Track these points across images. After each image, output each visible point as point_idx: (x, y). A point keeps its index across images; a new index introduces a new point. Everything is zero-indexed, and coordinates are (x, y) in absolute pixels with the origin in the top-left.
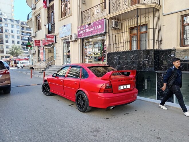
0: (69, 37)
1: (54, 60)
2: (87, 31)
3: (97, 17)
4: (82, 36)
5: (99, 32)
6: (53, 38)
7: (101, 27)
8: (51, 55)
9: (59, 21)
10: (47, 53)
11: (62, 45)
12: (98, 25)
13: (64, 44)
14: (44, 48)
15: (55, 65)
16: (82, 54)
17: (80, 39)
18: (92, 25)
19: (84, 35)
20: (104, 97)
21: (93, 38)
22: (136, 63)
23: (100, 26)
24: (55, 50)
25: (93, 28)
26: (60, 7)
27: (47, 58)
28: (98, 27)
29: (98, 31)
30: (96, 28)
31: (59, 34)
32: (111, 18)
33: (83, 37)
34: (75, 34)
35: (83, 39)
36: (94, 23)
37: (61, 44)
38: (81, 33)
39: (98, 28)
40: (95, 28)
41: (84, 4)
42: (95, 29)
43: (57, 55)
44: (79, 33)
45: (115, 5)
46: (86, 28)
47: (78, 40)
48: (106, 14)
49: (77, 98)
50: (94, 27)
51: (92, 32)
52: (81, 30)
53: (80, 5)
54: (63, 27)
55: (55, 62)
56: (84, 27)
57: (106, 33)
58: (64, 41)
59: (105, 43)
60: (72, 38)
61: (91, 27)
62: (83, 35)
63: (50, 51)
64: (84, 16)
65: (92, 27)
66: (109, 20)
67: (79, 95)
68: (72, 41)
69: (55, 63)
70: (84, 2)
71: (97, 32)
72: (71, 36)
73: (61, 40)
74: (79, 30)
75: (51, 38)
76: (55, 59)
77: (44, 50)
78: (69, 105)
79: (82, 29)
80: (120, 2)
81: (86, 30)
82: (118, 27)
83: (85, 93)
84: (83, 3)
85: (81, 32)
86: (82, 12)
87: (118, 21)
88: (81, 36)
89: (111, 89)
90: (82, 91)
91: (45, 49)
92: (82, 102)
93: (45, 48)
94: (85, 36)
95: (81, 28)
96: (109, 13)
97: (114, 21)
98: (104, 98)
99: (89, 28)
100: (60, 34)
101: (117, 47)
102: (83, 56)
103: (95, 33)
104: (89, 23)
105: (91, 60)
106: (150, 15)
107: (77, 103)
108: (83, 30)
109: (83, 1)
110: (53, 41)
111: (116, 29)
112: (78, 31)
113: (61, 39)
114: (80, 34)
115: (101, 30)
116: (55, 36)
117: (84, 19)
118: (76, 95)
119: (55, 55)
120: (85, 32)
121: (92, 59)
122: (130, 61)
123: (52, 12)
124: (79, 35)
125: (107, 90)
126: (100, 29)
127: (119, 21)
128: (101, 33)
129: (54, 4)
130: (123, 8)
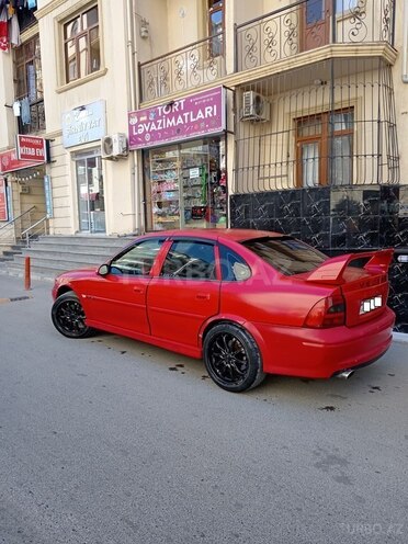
0: (101, 143)
1: (47, 220)
2: (162, 125)
3: (195, 83)
4: (146, 142)
5: (206, 129)
6: (41, 147)
7: (212, 113)
8: (30, 202)
9: (60, 93)
10: (17, 197)
11: (72, 170)
12: (202, 107)
13: (81, 168)
14: (6, 180)
15: (48, 233)
16: (142, 199)
17: (138, 150)
18: (179, 107)
19: (152, 140)
20: (323, 341)
21: (180, 148)
22: (328, 225)
23: (209, 111)
24: (47, 187)
25: (183, 118)
26: (60, 45)
27: (18, 214)
28: (200, 112)
29: (202, 125)
30: (195, 117)
31: (60, 134)
32: (243, 88)
33: (149, 145)
34: (122, 136)
35: (144, 153)
36: (188, 99)
37: (68, 167)
38: (140, 132)
39: (200, 115)
40: (189, 116)
41: (144, 38)
42: (192, 120)
43: (57, 202)
44: (135, 134)
45: (257, 45)
46: (157, 118)
47: (130, 154)
48: (226, 73)
49: (211, 344)
50: (186, 115)
51: (179, 130)
52: (142, 123)
53: (132, 42)
54: (77, 111)
55: (48, 224)
56: (152, 115)
57: (226, 132)
58: (78, 158)
59: (222, 165)
60: (111, 147)
61: (176, 115)
62: (148, 137)
63: (26, 191)
64: (146, 78)
65: (181, 112)
66: (234, 92)
67: (218, 337)
68: (111, 158)
69: (48, 228)
70: (146, 31)
71: (199, 129)
72: (108, 141)
73: (68, 156)
74: (134, 121)
75: (35, 147)
76: (48, 216)
77: (6, 185)
78: (171, 369)
79: (143, 119)
80: (272, 37)
81: (160, 121)
82: (262, 117)
83: (243, 329)
84: (143, 34)
85: (142, 130)
86: (139, 65)
87: (261, 96)
88: (139, 143)
89: (343, 314)
90: (231, 323)
91: (9, 184)
92: (230, 359)
93: (9, 179)
94: (157, 143)
95: (139, 115)
96: (236, 70)
97: (251, 95)
98: (321, 346)
99: (170, 116)
100: (65, 134)
101: (264, 178)
102: (145, 205)
103: (190, 132)
104: (168, 100)
105: (176, 218)
106: (368, 80)
107: (211, 361)
108: (146, 122)
109: (143, 29)
110: (42, 158)
111: (255, 122)
112: (130, 127)
113: (68, 152)
114: (139, 136)
115: (213, 122)
116: (47, 141)
117: (147, 86)
118: (204, 335)
119: (48, 203)
120: (153, 127)
121: (178, 215)
122: (308, 220)
123: (31, 63)
124: (132, 140)
125: (332, 319)
126: (207, 121)
127: (264, 95)
128: (212, 132)
129: (38, 34)
130: (283, 55)
